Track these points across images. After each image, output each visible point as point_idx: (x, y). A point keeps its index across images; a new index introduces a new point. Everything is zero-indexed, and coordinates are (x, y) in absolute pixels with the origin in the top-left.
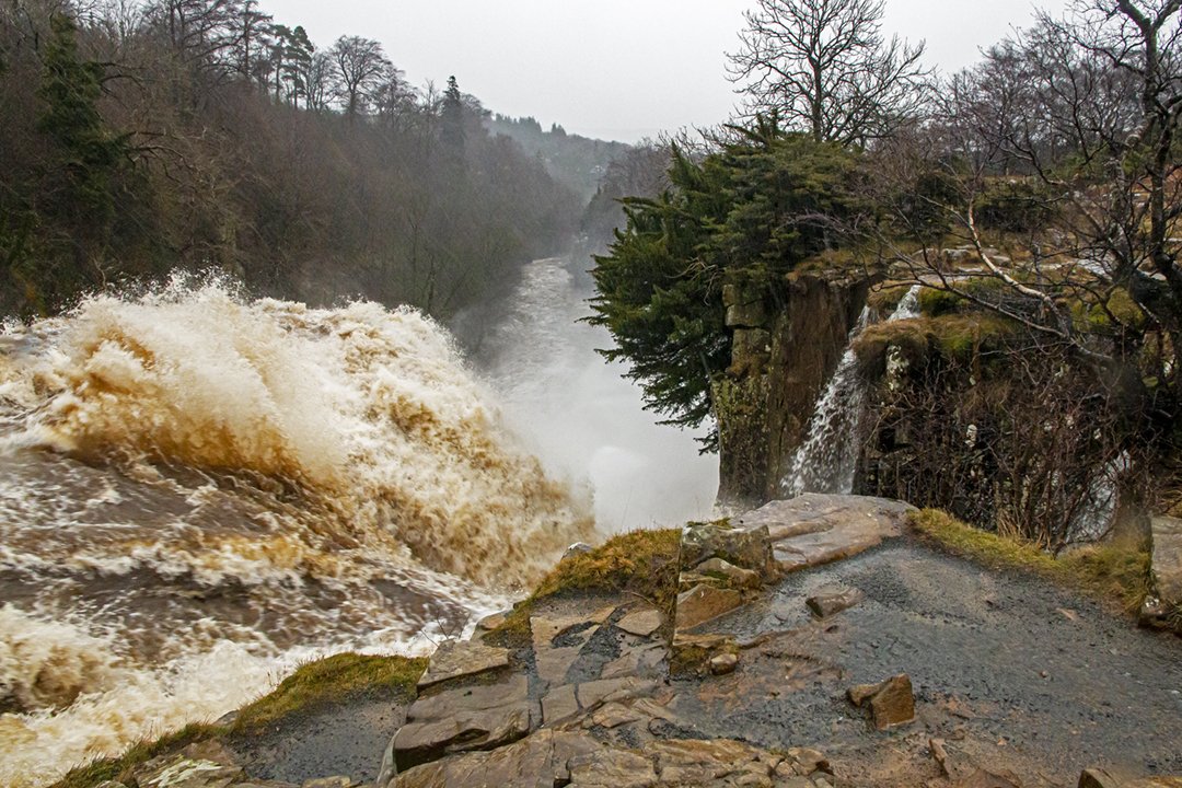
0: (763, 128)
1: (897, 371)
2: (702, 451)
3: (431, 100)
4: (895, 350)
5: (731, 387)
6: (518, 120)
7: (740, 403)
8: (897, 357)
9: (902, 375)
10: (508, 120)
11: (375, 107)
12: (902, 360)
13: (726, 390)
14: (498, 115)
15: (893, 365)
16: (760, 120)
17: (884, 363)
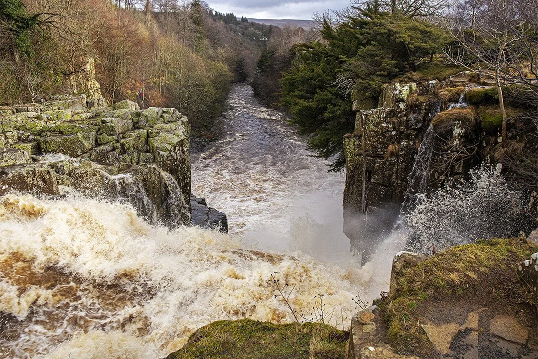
0: (369, 10)
1: (459, 134)
2: (329, 171)
3: (186, 3)
4: (458, 124)
5: (355, 141)
6: (225, 15)
7: (359, 150)
8: (459, 127)
9: (461, 136)
10: (220, 14)
11: (158, 6)
12: (462, 129)
13: (351, 143)
14: (216, 12)
15: (457, 131)
16: (369, 6)
17: (452, 131)
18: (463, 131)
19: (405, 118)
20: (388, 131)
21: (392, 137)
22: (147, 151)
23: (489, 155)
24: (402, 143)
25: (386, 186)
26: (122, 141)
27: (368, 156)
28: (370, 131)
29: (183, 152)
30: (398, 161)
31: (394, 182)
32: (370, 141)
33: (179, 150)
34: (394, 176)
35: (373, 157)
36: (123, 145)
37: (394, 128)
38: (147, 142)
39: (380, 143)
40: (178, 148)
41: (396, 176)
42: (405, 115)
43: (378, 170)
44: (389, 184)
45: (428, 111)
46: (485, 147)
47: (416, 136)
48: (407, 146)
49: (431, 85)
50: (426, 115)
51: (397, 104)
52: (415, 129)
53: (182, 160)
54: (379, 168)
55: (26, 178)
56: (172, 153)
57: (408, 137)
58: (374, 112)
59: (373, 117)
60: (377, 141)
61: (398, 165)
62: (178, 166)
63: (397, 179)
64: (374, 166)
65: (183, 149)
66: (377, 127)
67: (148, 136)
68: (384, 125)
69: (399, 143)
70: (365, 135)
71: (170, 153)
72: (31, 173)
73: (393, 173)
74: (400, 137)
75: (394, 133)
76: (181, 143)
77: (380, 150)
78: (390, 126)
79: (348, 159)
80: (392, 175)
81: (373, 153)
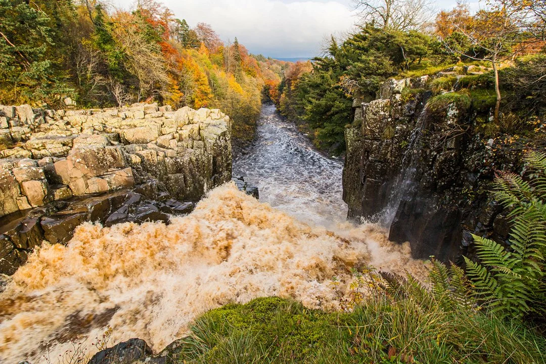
1: (453, 115)
4: (453, 106)
7: (357, 137)
8: (453, 109)
9: (455, 117)
12: (456, 110)
13: (351, 132)
15: (451, 113)
17: (446, 112)
18: (458, 112)
19: (400, 107)
20: (385, 118)
21: (387, 123)
22: (200, 140)
23: (479, 133)
24: (397, 127)
25: (382, 162)
26: (180, 132)
27: (367, 139)
28: (370, 119)
29: (226, 141)
30: (393, 142)
31: (389, 159)
32: (369, 127)
33: (223, 139)
34: (389, 155)
35: (371, 140)
36: (180, 135)
37: (390, 116)
38: (199, 133)
39: (378, 128)
40: (222, 137)
41: (391, 155)
42: (400, 105)
43: (375, 150)
44: (385, 161)
45: (420, 100)
46: (476, 126)
47: (409, 122)
48: (401, 130)
49: (422, 80)
50: (418, 103)
51: (394, 95)
52: (408, 116)
53: (225, 146)
54: (376, 148)
55: (96, 154)
56: (217, 141)
57: (402, 122)
58: (374, 103)
59: (373, 107)
60: (375, 127)
61: (393, 145)
62: (222, 151)
63: (391, 156)
64: (372, 146)
65: (225, 138)
66: (376, 115)
67: (200, 129)
68: (382, 113)
69: (394, 127)
70: (365, 122)
71: (216, 141)
72: (101, 150)
73: (388, 152)
74: (394, 123)
75: (390, 120)
76: (224, 134)
77: (377, 134)
78: (387, 114)
79: (349, 144)
80: (387, 153)
81: (371, 137)
